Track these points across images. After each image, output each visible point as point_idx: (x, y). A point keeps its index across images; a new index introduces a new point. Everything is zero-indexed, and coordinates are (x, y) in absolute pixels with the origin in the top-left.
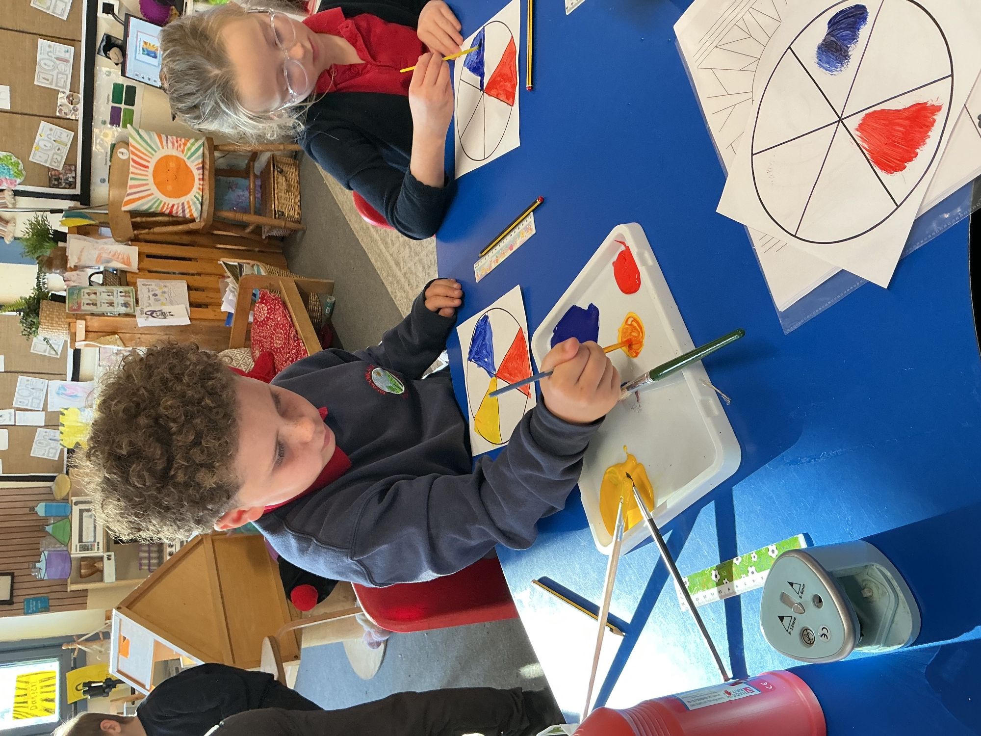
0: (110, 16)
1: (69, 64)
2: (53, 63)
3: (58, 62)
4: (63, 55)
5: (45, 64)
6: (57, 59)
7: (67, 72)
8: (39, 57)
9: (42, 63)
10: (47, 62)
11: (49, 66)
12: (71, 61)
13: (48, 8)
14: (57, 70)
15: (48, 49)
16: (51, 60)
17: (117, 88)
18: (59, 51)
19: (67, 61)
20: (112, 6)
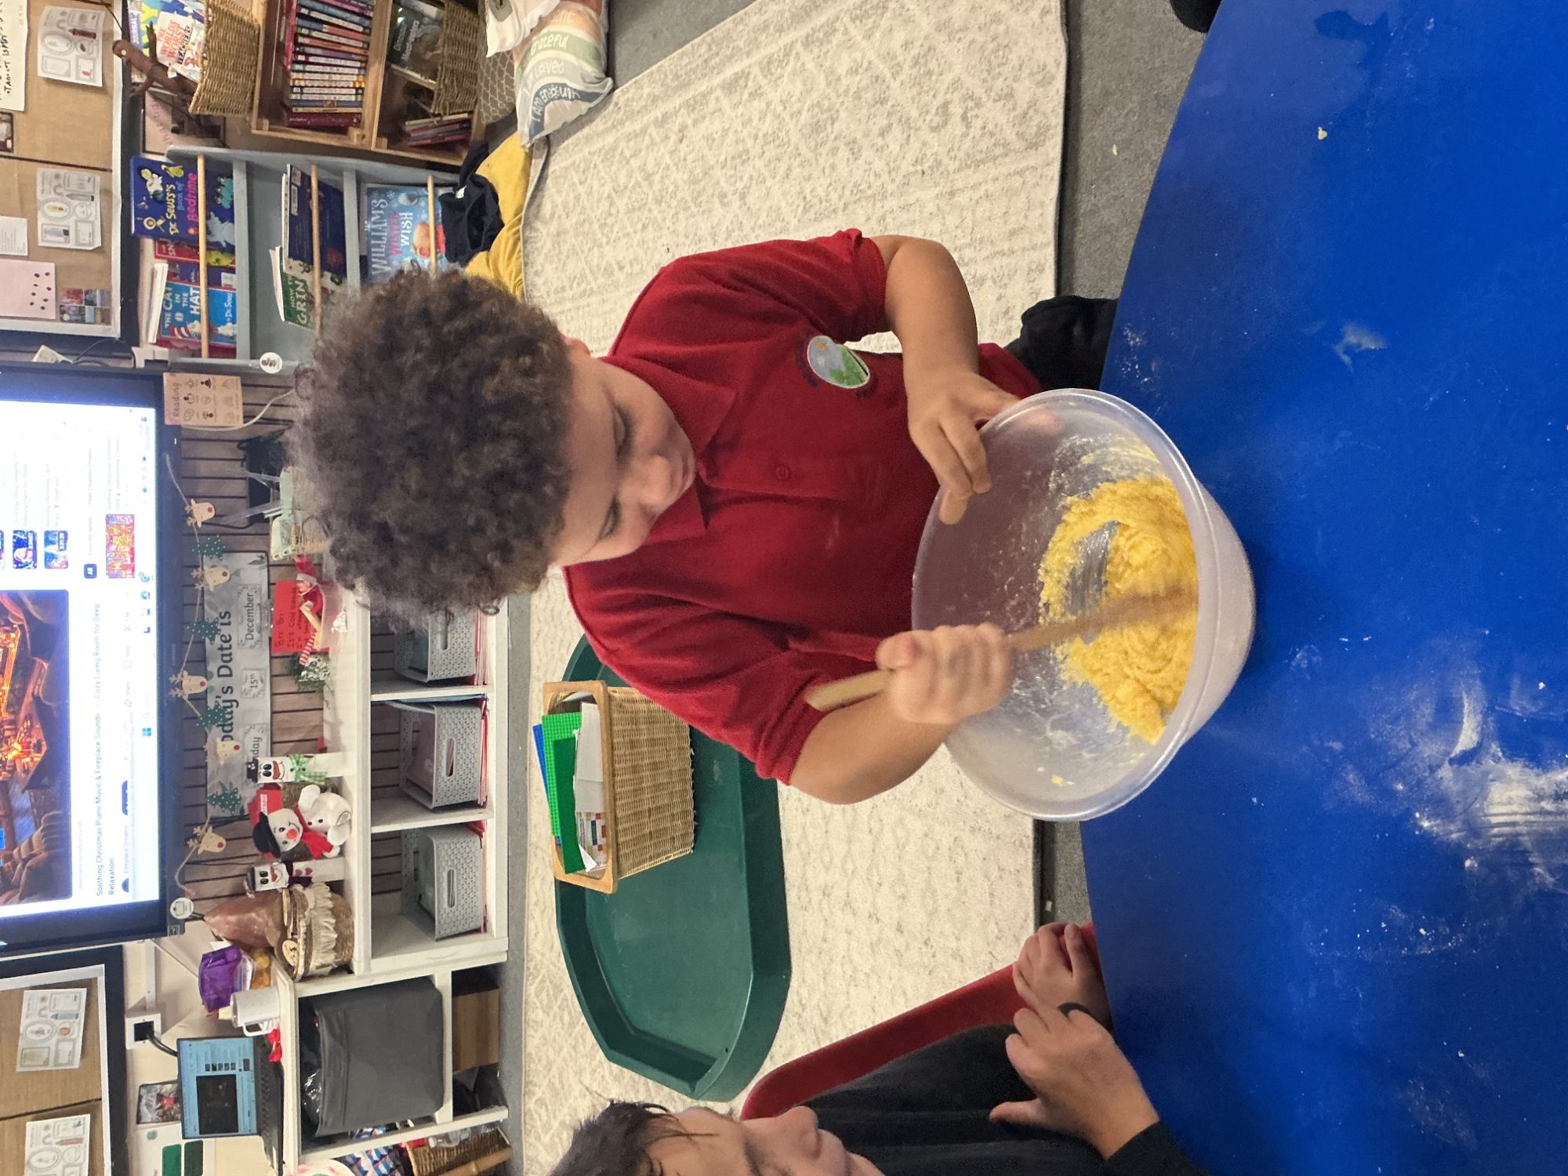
0: (147, 1041)
1: (82, 1145)
2: (54, 1154)
3: (63, 1148)
4: (71, 1134)
5: (40, 1160)
6: (63, 1143)
7: (81, 1160)
8: (28, 1150)
9: (34, 1161)
10: (43, 1155)
11: (47, 1162)
12: (87, 1141)
13: (46, 1063)
14: (62, 1164)
15: (44, 1133)
16: (51, 1150)
17: (171, 1154)
18: (64, 1130)
19: (79, 1141)
20: (150, 1025)
